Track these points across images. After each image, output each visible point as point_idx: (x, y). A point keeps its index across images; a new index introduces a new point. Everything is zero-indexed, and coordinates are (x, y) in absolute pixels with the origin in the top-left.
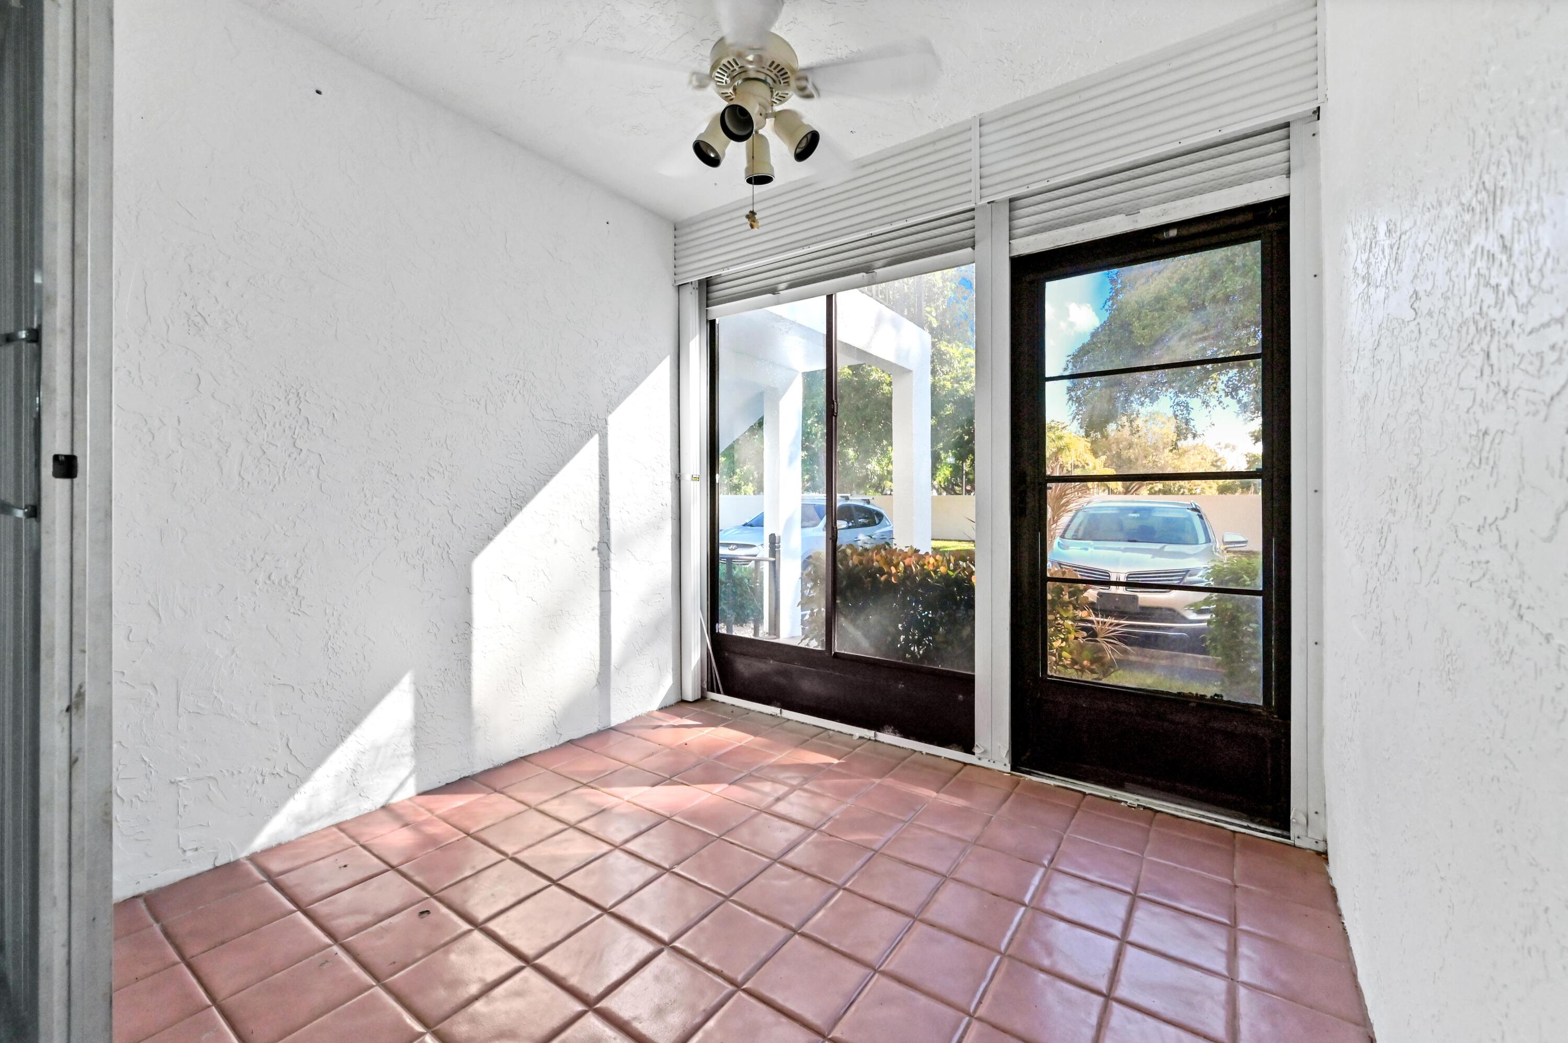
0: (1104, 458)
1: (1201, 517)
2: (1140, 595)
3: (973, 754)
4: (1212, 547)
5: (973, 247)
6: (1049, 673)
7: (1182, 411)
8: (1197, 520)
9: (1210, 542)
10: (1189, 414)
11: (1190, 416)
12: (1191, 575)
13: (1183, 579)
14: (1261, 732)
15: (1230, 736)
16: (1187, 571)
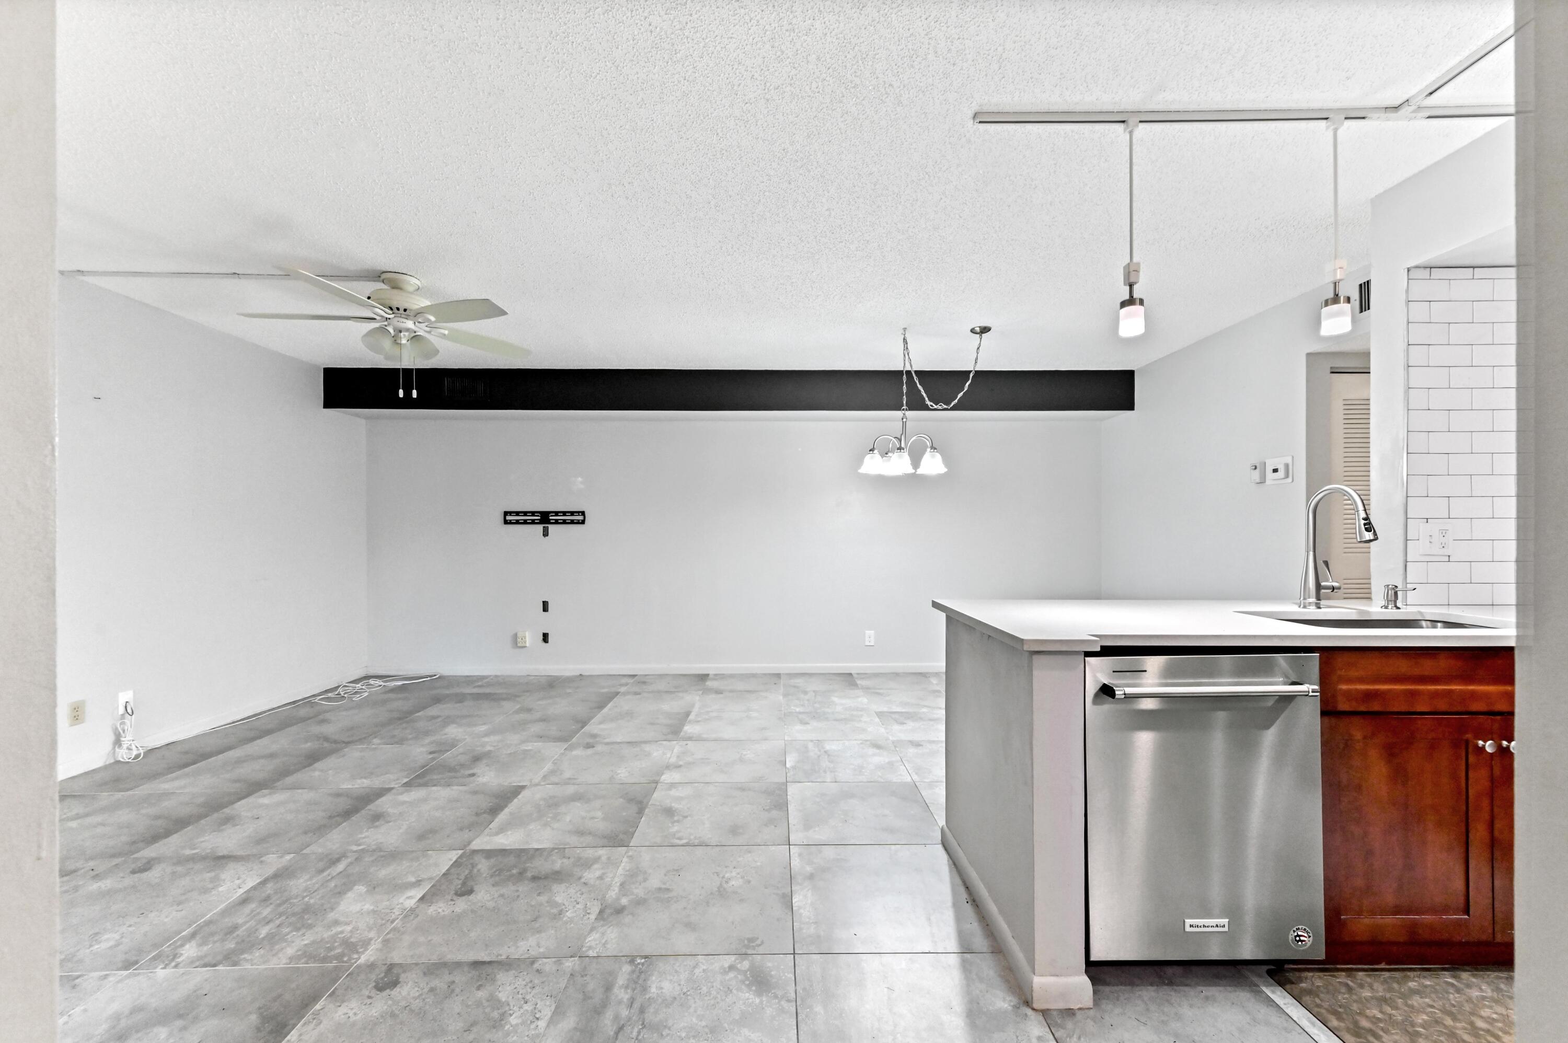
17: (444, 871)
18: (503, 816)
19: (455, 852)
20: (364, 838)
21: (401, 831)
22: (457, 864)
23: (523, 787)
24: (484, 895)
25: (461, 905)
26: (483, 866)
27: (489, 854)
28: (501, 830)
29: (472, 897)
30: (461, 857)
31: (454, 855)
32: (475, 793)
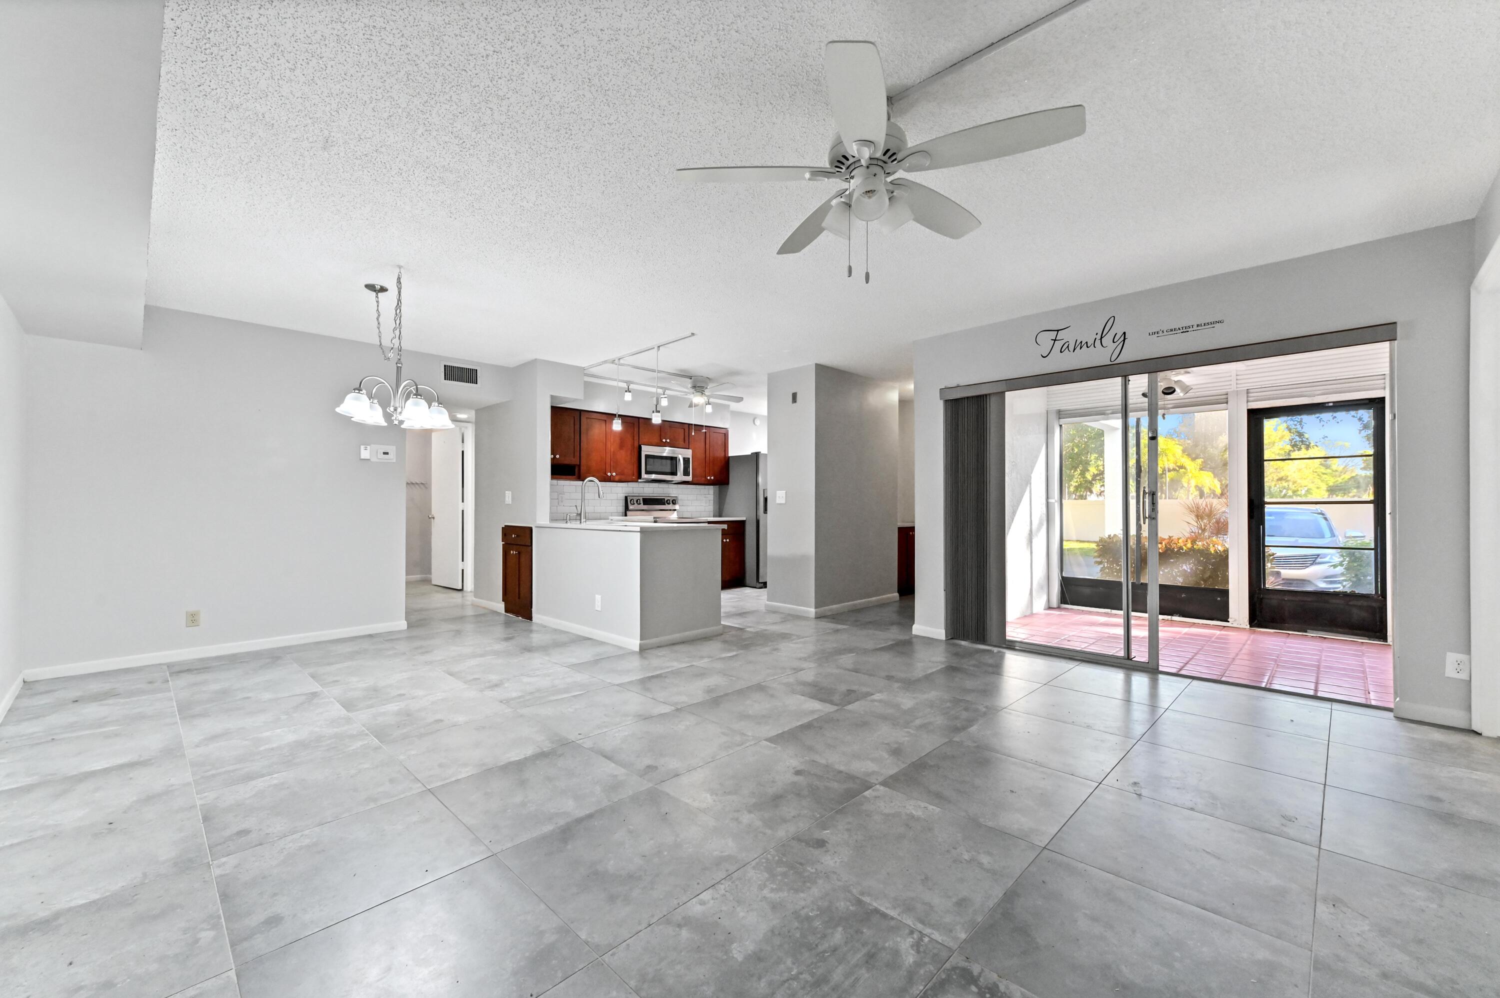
0: (1199, 461)
1: (1326, 519)
2: (1282, 571)
3: (1229, 622)
4: (1336, 540)
5: (1227, 403)
6: (1267, 586)
7: (1296, 425)
8: (1323, 523)
9: (1334, 536)
10: (1302, 428)
11: (1303, 431)
12: (1320, 558)
13: (1315, 561)
14: (1374, 604)
15: (1360, 607)
16: (1318, 555)
17: (858, 702)
18: (805, 720)
19: (848, 709)
20: (905, 736)
21: (879, 733)
22: (850, 703)
23: (769, 740)
24: (843, 688)
25: (855, 688)
26: (836, 698)
27: (831, 702)
28: (813, 712)
29: (848, 688)
30: (846, 705)
31: (850, 707)
32: (811, 749)
